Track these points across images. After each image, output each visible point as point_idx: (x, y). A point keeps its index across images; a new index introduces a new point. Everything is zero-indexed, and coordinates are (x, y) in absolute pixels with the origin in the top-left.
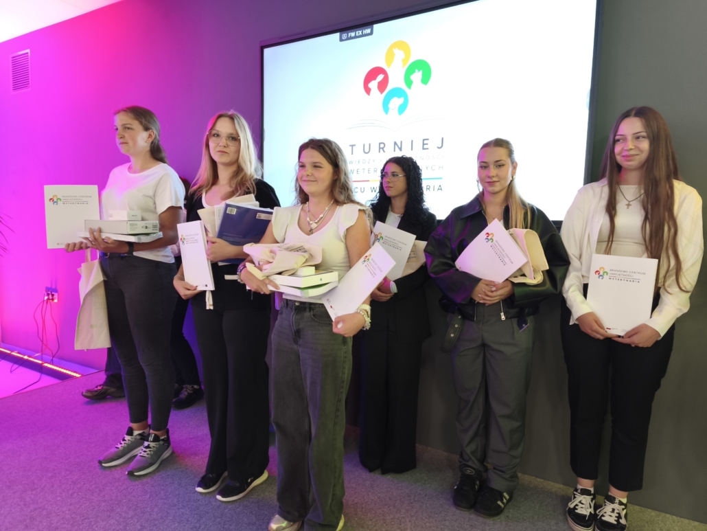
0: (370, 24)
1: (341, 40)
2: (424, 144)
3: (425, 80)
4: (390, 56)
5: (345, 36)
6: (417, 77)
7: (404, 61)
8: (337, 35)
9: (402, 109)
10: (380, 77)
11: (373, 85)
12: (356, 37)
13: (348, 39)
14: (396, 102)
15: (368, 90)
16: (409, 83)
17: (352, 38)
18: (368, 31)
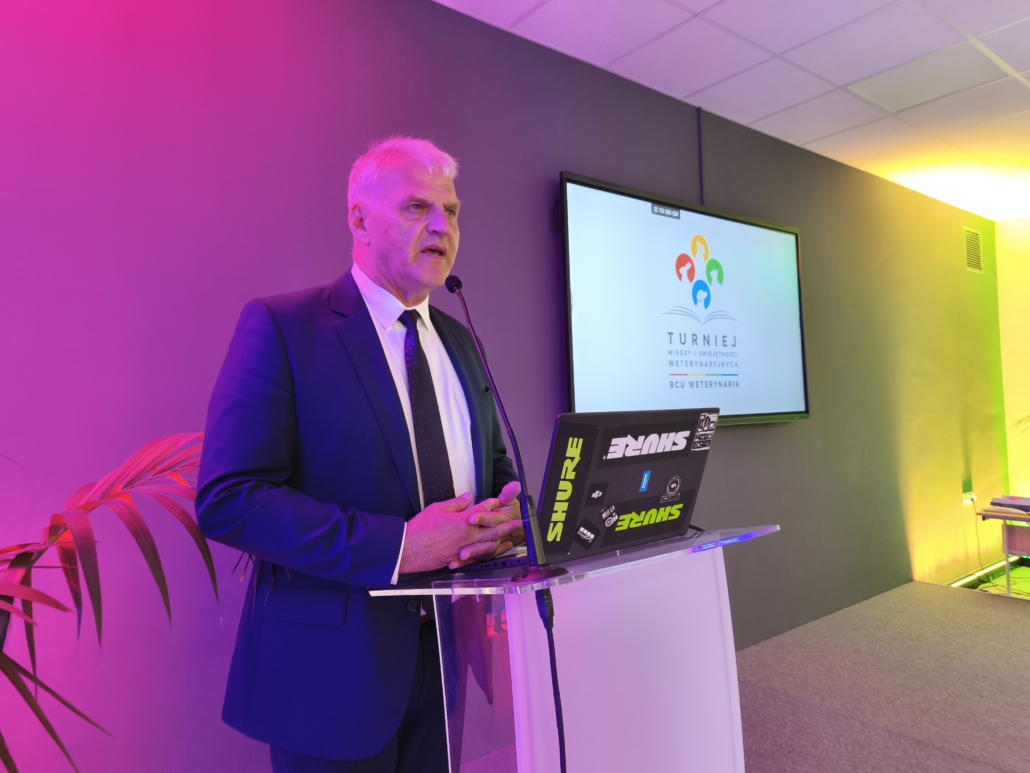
0: (678, 207)
1: (653, 212)
2: (724, 341)
3: (720, 279)
4: (694, 249)
5: (656, 208)
6: (714, 274)
7: (706, 256)
8: (648, 205)
9: (707, 302)
10: (688, 266)
11: (684, 271)
12: (665, 215)
13: (658, 213)
14: (702, 295)
15: (680, 276)
16: (710, 279)
17: (661, 214)
18: (676, 214)
